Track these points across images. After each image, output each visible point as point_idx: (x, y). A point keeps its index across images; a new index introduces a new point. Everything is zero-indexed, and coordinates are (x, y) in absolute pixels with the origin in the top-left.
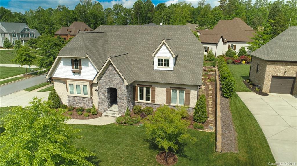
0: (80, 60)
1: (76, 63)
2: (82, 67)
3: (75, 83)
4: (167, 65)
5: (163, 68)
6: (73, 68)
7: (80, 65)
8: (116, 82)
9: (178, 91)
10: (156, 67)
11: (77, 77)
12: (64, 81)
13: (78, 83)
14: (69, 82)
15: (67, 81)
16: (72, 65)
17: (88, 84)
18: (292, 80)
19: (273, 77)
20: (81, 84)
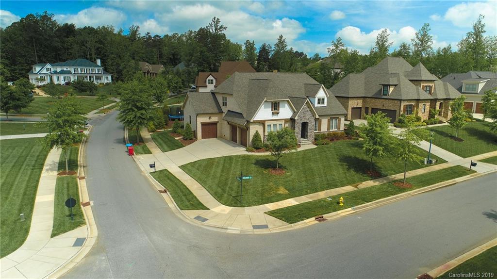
0: (279, 103)
1: (275, 106)
2: (280, 109)
3: (272, 123)
4: (323, 103)
5: (321, 105)
6: (272, 110)
7: (279, 107)
8: (308, 117)
9: (334, 120)
10: (316, 105)
11: (275, 117)
12: (262, 123)
13: (275, 123)
14: (267, 123)
15: (266, 122)
16: (272, 107)
17: (283, 122)
18: (360, 109)
19: (352, 108)
20: (278, 123)
